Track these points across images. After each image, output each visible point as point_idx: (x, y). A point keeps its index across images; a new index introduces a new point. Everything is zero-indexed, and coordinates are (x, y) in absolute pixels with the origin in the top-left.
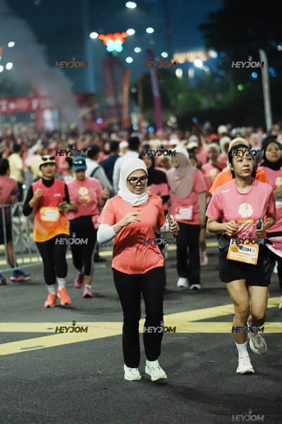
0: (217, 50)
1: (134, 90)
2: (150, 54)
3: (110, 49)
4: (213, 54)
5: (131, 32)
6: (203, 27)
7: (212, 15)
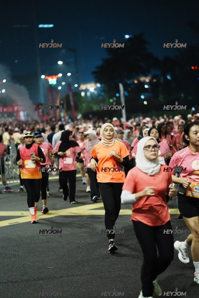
0: (101, 83)
1: (62, 102)
2: (69, 86)
3: (50, 83)
4: (99, 85)
5: (60, 75)
6: (94, 73)
7: (97, 67)
